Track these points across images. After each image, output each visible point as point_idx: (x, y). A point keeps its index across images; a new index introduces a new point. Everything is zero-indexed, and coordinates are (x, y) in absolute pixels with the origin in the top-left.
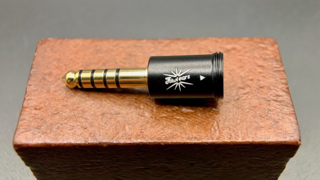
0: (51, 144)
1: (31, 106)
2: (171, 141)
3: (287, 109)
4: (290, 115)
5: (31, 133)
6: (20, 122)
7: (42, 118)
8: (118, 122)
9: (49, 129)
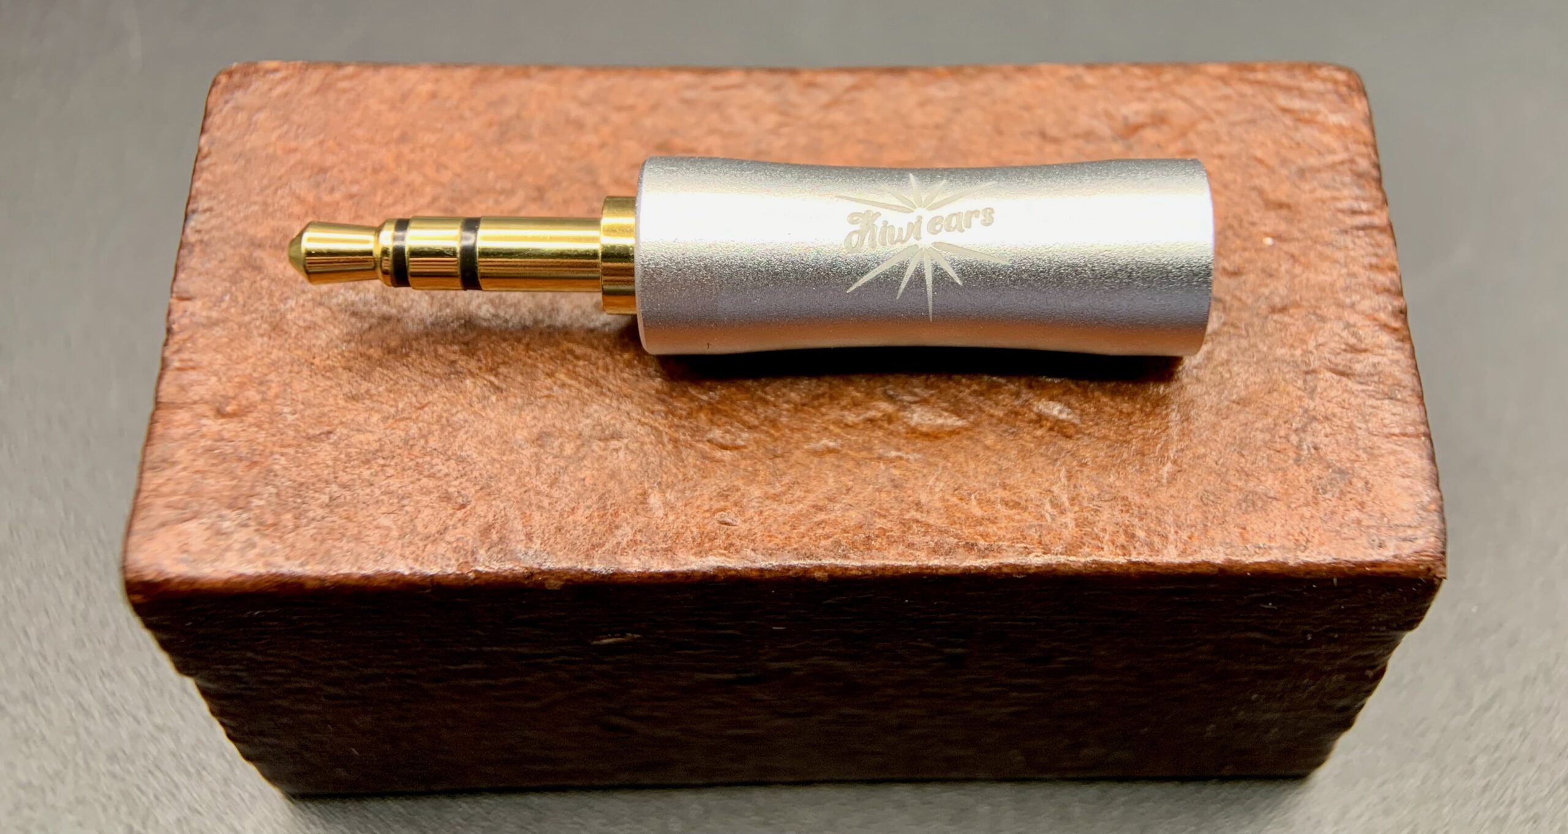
0: (300, 577)
1: (196, 398)
2: (859, 564)
3: (1394, 414)
4: (1406, 439)
5: (205, 527)
6: (148, 475)
7: (256, 458)
8: (613, 476)
9: (289, 511)
